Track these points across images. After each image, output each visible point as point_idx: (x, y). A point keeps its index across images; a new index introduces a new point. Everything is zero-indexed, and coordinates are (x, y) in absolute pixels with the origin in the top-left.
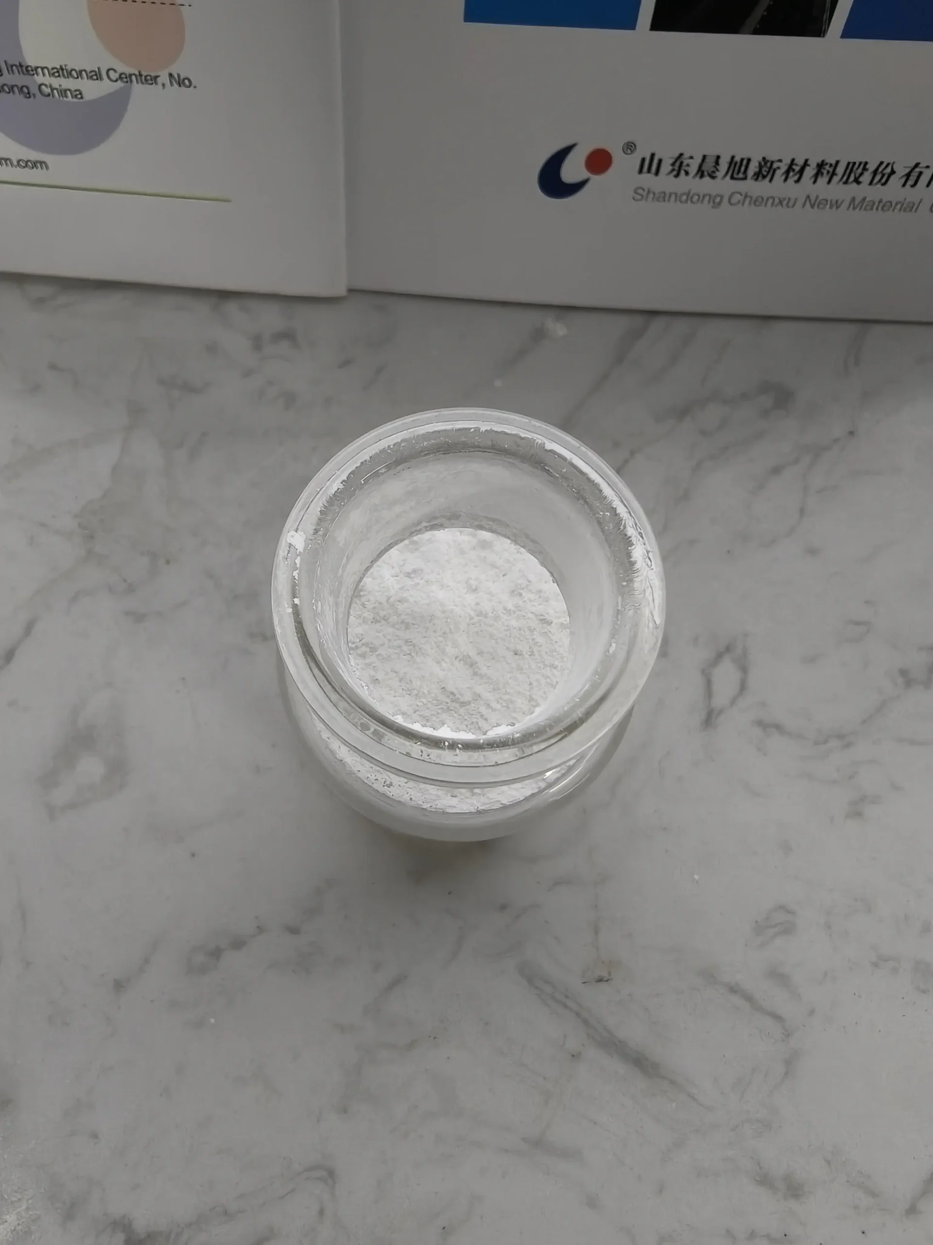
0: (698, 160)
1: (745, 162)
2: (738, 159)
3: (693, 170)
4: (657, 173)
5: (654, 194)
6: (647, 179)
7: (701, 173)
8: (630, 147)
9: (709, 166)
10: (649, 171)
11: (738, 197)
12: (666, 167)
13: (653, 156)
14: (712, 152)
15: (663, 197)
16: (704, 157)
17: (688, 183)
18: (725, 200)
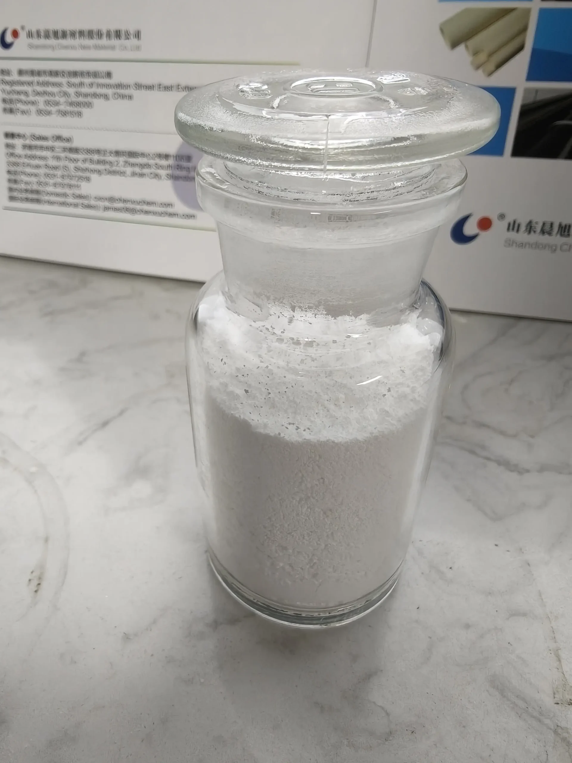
0: (540, 225)
1: (568, 227)
2: (563, 224)
3: (539, 229)
4: (518, 231)
5: (516, 243)
6: (513, 235)
7: (543, 232)
8: (502, 217)
9: (547, 228)
10: (513, 229)
11: (565, 247)
12: (523, 228)
13: (514, 222)
14: (549, 220)
15: (522, 245)
16: (544, 224)
17: (535, 238)
18: (559, 248)
